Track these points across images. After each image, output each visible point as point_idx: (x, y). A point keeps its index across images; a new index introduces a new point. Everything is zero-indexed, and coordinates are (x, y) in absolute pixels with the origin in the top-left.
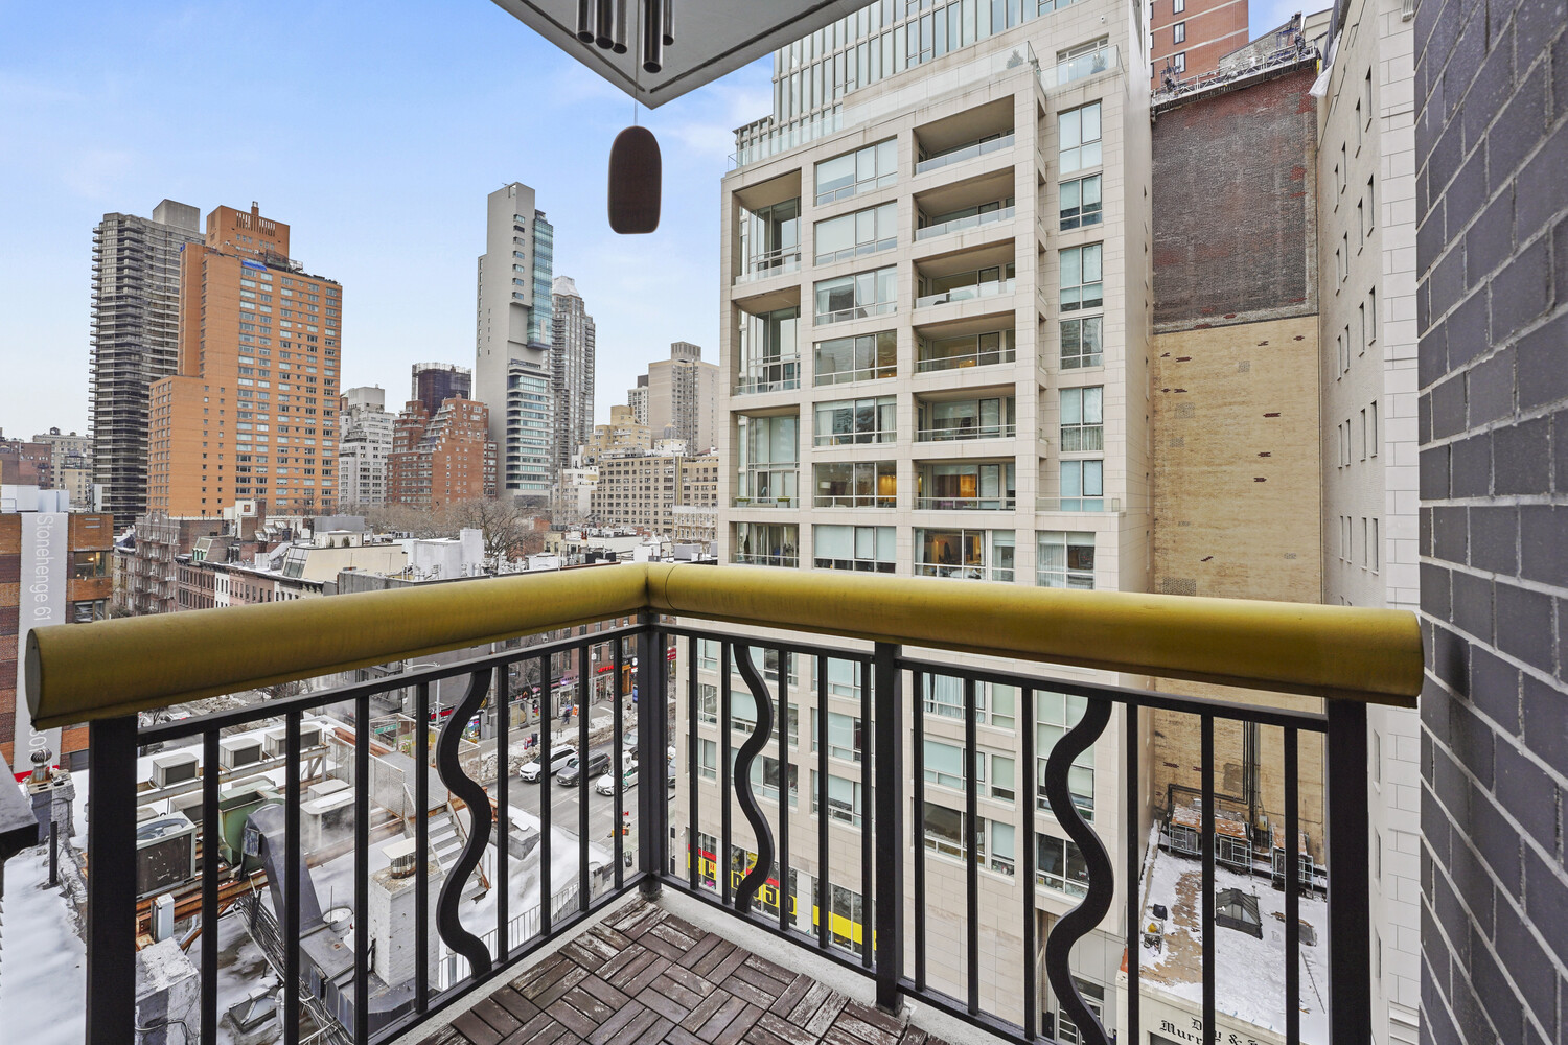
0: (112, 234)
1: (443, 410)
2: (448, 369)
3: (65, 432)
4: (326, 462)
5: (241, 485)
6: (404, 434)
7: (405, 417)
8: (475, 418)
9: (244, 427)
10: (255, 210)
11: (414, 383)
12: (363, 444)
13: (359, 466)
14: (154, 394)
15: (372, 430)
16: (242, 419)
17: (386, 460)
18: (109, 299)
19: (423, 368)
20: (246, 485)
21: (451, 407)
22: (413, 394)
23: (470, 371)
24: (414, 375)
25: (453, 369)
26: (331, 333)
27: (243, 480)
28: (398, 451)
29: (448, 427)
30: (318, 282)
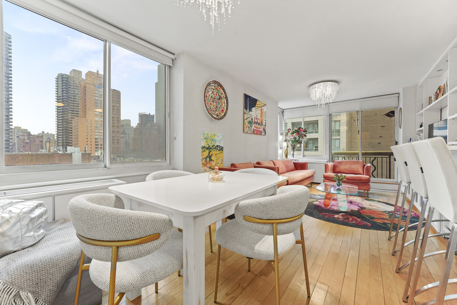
0: (60, 80)
1: (147, 125)
2: (148, 114)
3: (46, 132)
4: (118, 140)
5: (96, 146)
6: (137, 132)
7: (137, 128)
8: (156, 128)
9: (97, 131)
10: (98, 72)
11: (139, 118)
12: (125, 135)
13: (125, 141)
14: (73, 122)
15: (128, 131)
16: (96, 129)
17: (132, 139)
18: (60, 97)
19: (142, 114)
20: (97, 146)
21: (149, 125)
22: (139, 121)
23: (154, 115)
24: (139, 116)
25: (150, 114)
26: (118, 105)
27: (97, 145)
28: (136, 137)
29: (149, 130)
30: (114, 91)
